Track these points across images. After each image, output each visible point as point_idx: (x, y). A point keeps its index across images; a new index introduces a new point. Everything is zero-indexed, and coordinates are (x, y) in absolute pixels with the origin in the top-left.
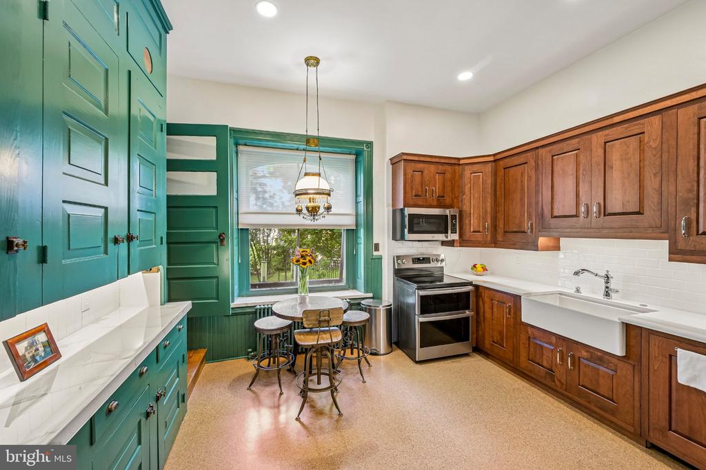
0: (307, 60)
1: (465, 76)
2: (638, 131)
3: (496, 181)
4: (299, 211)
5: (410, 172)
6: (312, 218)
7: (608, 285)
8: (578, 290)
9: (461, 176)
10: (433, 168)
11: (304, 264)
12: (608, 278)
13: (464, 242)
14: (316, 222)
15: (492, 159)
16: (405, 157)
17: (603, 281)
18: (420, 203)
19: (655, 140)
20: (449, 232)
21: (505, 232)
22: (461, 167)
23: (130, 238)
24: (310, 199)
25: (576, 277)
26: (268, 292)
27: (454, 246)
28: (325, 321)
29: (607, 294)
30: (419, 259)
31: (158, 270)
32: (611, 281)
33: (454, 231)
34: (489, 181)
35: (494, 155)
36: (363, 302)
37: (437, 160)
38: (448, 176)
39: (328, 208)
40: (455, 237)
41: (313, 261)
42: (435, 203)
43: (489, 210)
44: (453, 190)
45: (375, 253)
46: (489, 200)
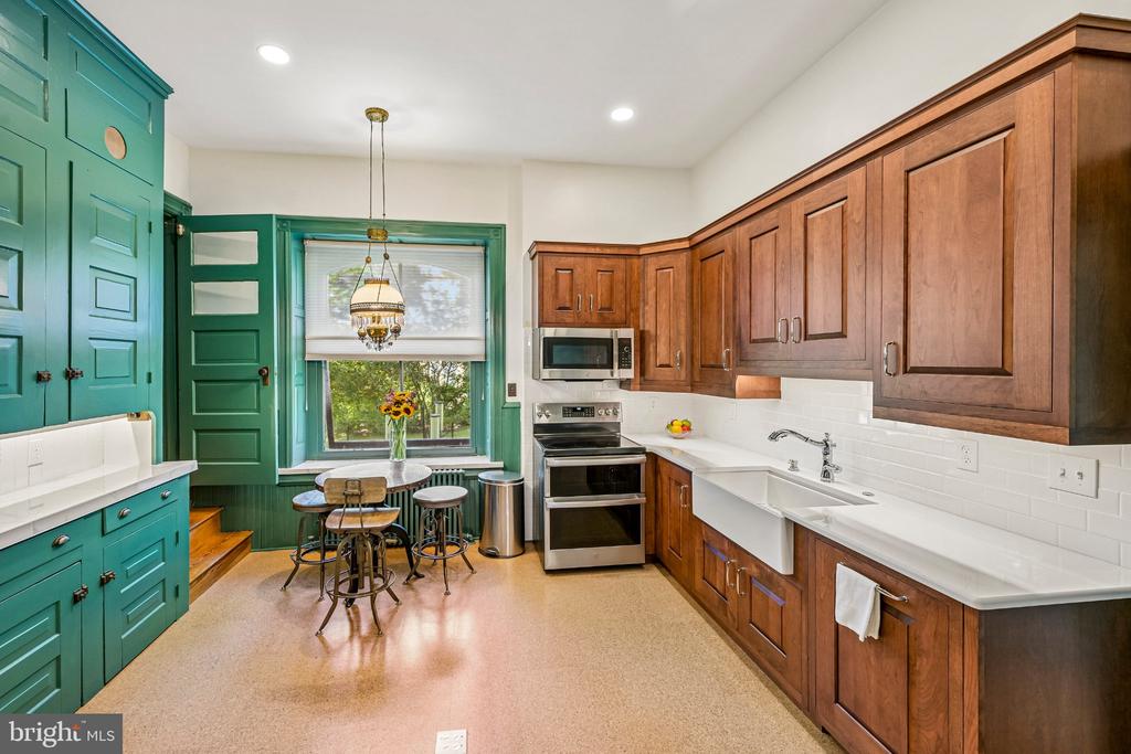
0: (369, 112)
1: (622, 114)
2: (843, 196)
3: (692, 281)
4: (362, 336)
5: (550, 271)
6: (377, 345)
7: (828, 457)
8: (793, 467)
9: (643, 274)
10: (590, 263)
11: (397, 413)
12: (827, 445)
13: (645, 382)
14: (383, 351)
15: (686, 245)
16: (542, 248)
17: (820, 450)
18: (569, 320)
19: (859, 209)
20: (616, 364)
21: (702, 366)
22: (642, 260)
23: (70, 375)
24: (374, 318)
25: (773, 442)
26: (350, 455)
27: (629, 390)
28: (353, 495)
29: (826, 474)
30: (575, 409)
31: (149, 417)
32: (833, 450)
33: (624, 364)
34: (683, 282)
35: (690, 238)
36: (482, 475)
37: (598, 250)
38: (619, 275)
39: (396, 331)
40: (629, 374)
41: (412, 409)
42: (595, 319)
43: (683, 328)
44: (627, 298)
45: (509, 400)
46: (683, 313)
